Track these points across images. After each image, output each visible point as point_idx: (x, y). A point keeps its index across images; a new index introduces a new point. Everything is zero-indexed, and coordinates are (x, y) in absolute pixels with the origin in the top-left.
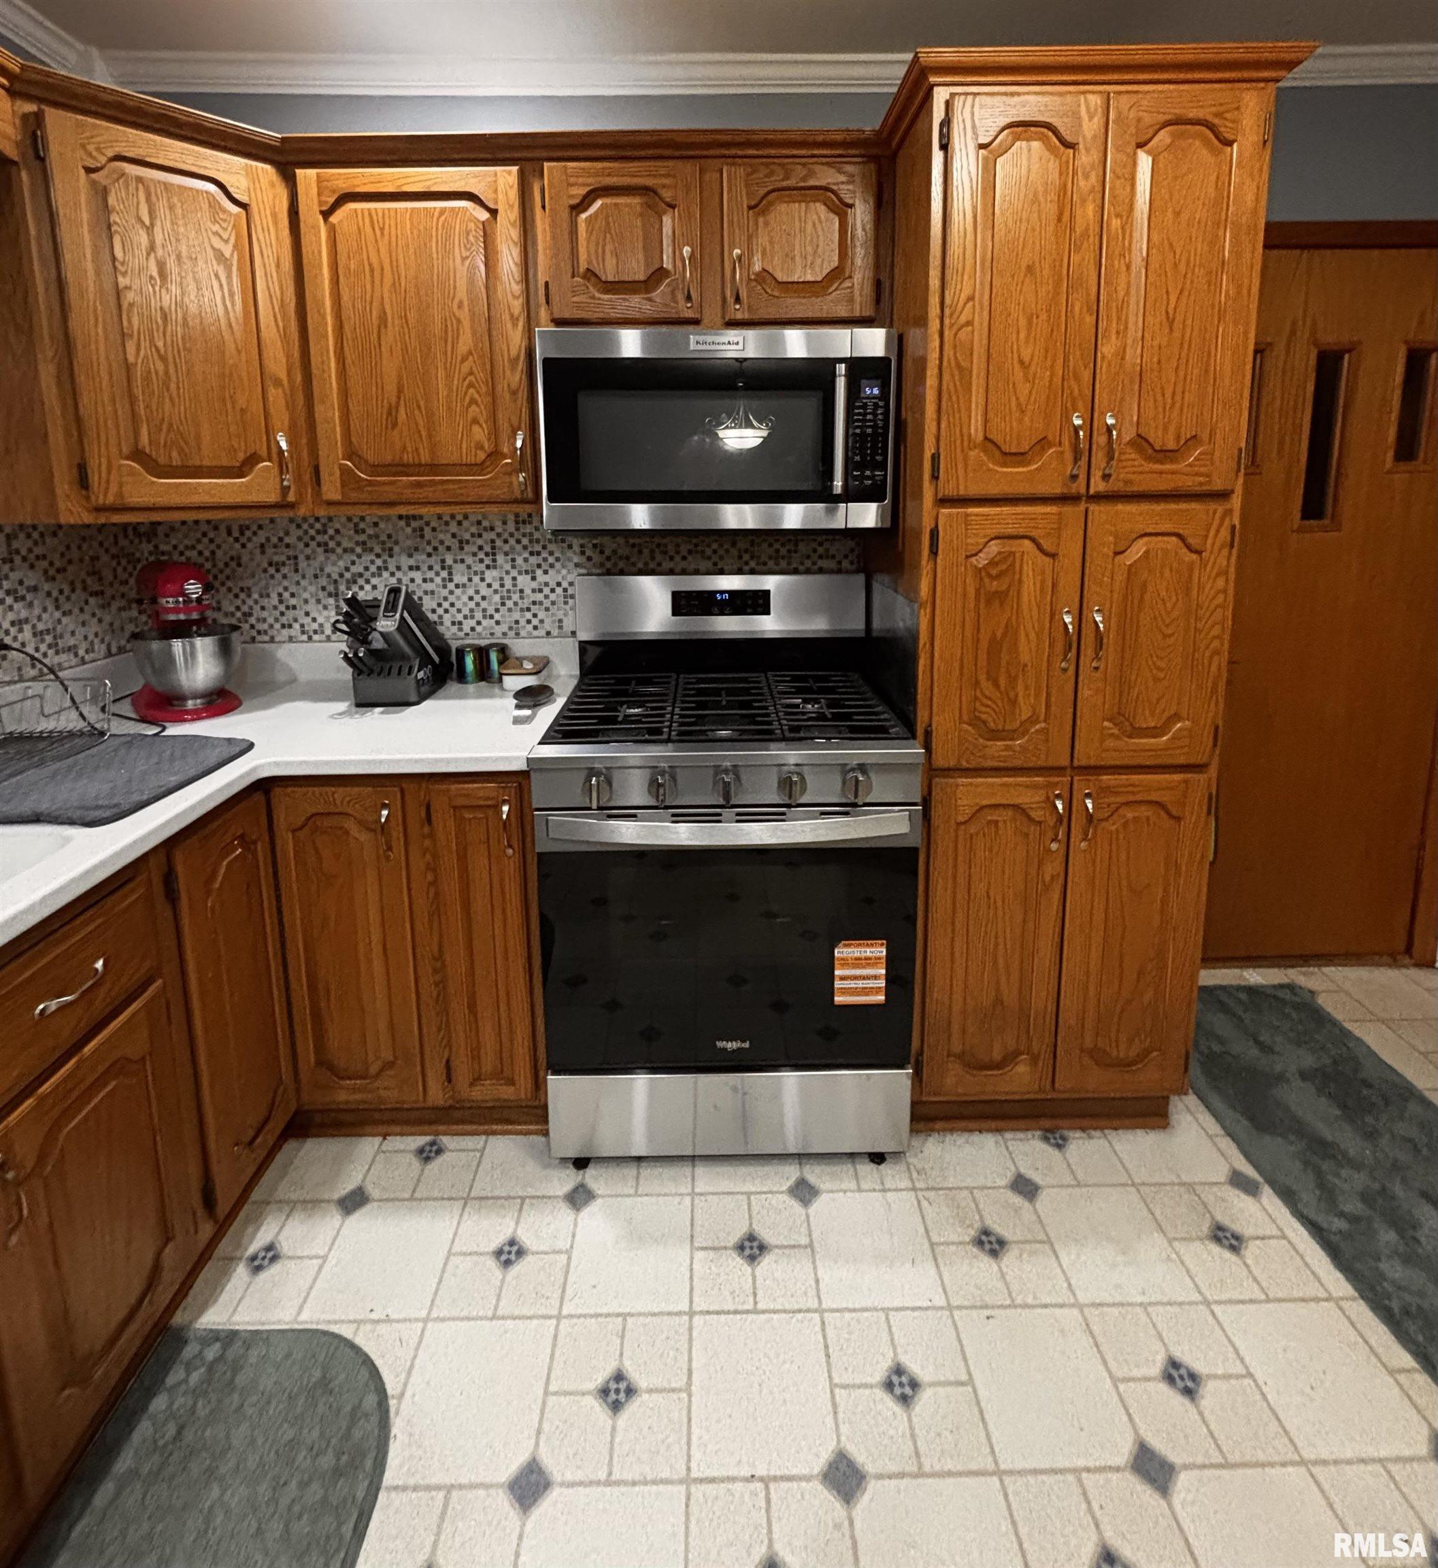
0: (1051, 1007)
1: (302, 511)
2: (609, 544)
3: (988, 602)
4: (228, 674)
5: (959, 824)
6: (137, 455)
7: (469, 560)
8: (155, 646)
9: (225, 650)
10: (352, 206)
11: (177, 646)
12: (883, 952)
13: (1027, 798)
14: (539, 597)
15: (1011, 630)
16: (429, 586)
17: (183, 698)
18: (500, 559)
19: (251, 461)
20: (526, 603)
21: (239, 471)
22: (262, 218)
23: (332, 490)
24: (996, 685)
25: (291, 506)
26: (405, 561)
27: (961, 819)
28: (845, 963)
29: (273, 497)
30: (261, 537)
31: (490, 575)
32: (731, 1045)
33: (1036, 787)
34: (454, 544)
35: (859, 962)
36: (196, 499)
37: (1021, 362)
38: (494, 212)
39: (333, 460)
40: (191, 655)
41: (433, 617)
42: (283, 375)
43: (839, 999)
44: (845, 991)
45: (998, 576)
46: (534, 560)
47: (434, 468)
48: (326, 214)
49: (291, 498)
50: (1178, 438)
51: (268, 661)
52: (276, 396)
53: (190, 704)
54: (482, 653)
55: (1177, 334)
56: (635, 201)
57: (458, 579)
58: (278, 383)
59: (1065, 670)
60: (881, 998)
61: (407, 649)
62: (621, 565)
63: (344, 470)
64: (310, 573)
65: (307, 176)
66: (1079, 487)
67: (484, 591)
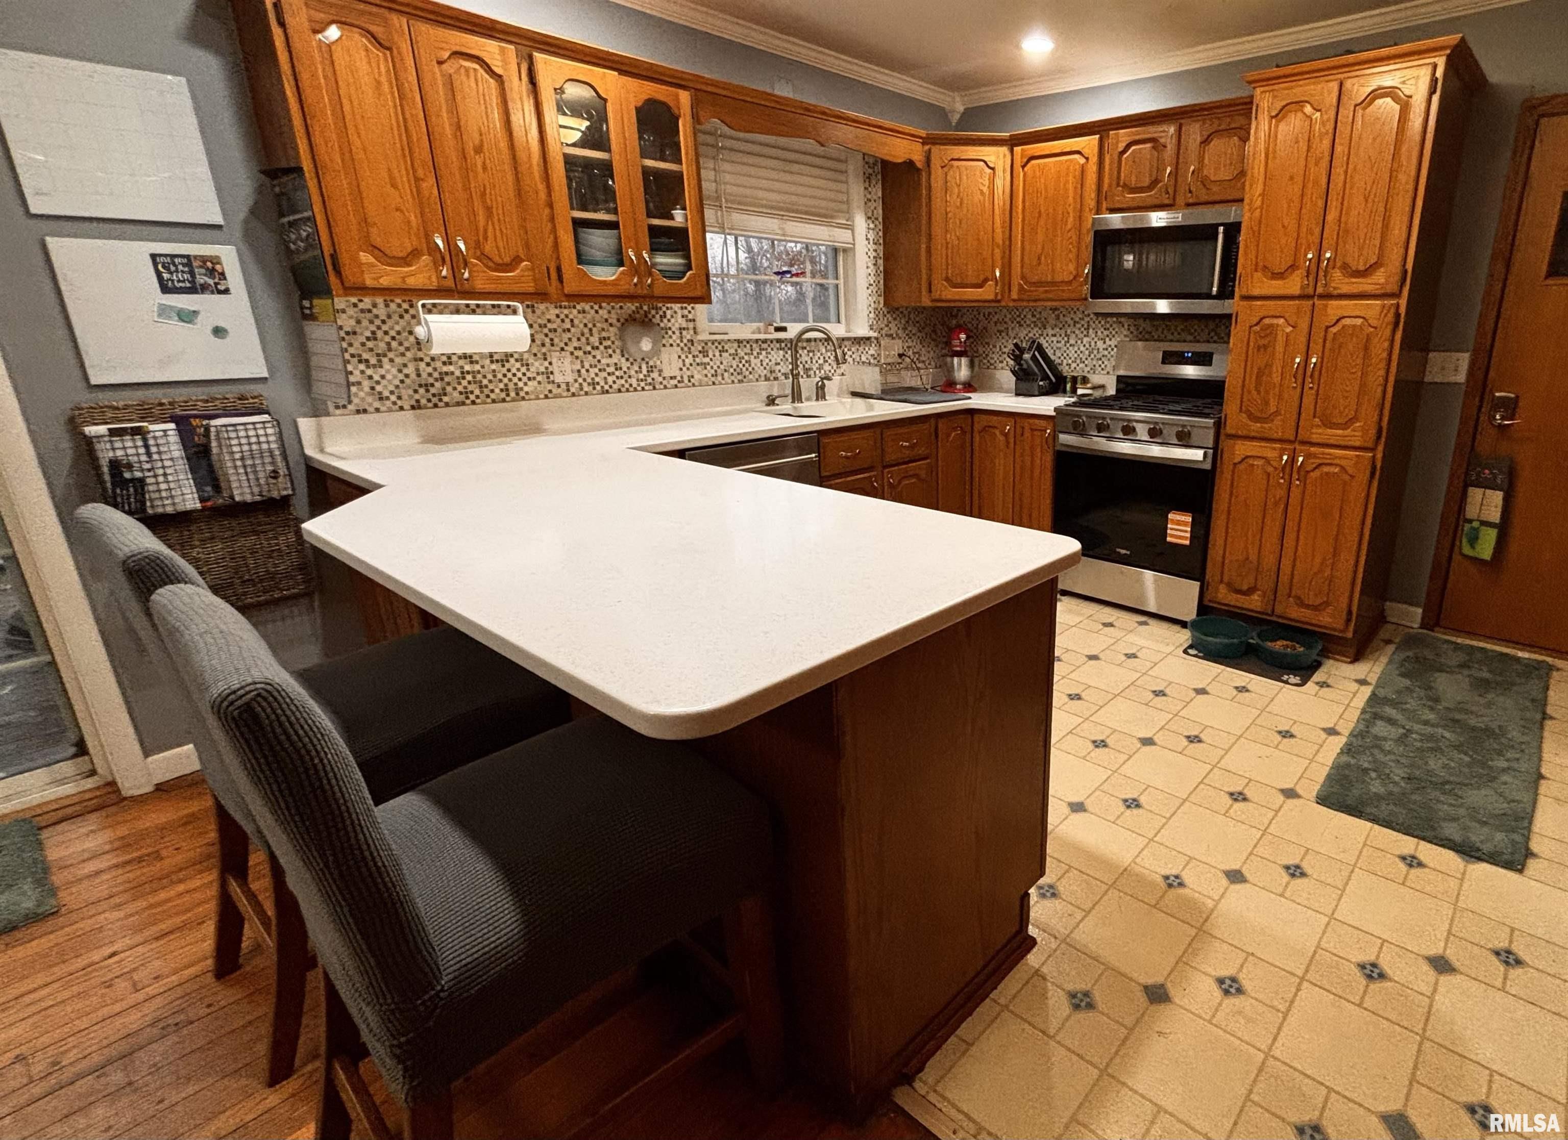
0: (1275, 569)
1: (1003, 304)
2: (1143, 324)
3: (1259, 350)
4: (972, 377)
5: (1235, 464)
6: (947, 279)
7: (1077, 332)
8: (949, 359)
9: (972, 365)
10: (1034, 162)
11: (956, 360)
12: (1190, 519)
13: (1270, 454)
14: (1106, 353)
15: (1269, 366)
16: (1059, 345)
17: (956, 384)
18: (1091, 330)
19: (986, 280)
20: (1099, 356)
21: (980, 286)
22: (999, 172)
23: (1014, 296)
24: (1259, 392)
25: (999, 301)
26: (1051, 332)
27: (1236, 461)
28: (1173, 522)
29: (992, 297)
30: (995, 319)
31: (1085, 340)
32: (1123, 552)
33: (1274, 449)
34: (1072, 323)
35: (1178, 523)
36: (966, 297)
37: (1284, 226)
38: (1087, 159)
39: (1016, 280)
40: (960, 364)
41: (1058, 361)
42: (1001, 242)
43: (1169, 539)
44: (1172, 536)
45: (1266, 336)
46: (1106, 333)
47: (1053, 283)
48: (1023, 167)
49: (999, 297)
50: (1365, 264)
51: (992, 377)
52: (997, 251)
53: (958, 387)
54: (1074, 380)
55: (1370, 205)
56: (1148, 145)
57: (1072, 341)
58: (998, 246)
59: (1295, 388)
60: (1187, 542)
61: (1036, 370)
62: (1147, 336)
63: (1020, 284)
64: (1012, 335)
65: (1018, 149)
66: (1310, 291)
67: (1082, 348)
